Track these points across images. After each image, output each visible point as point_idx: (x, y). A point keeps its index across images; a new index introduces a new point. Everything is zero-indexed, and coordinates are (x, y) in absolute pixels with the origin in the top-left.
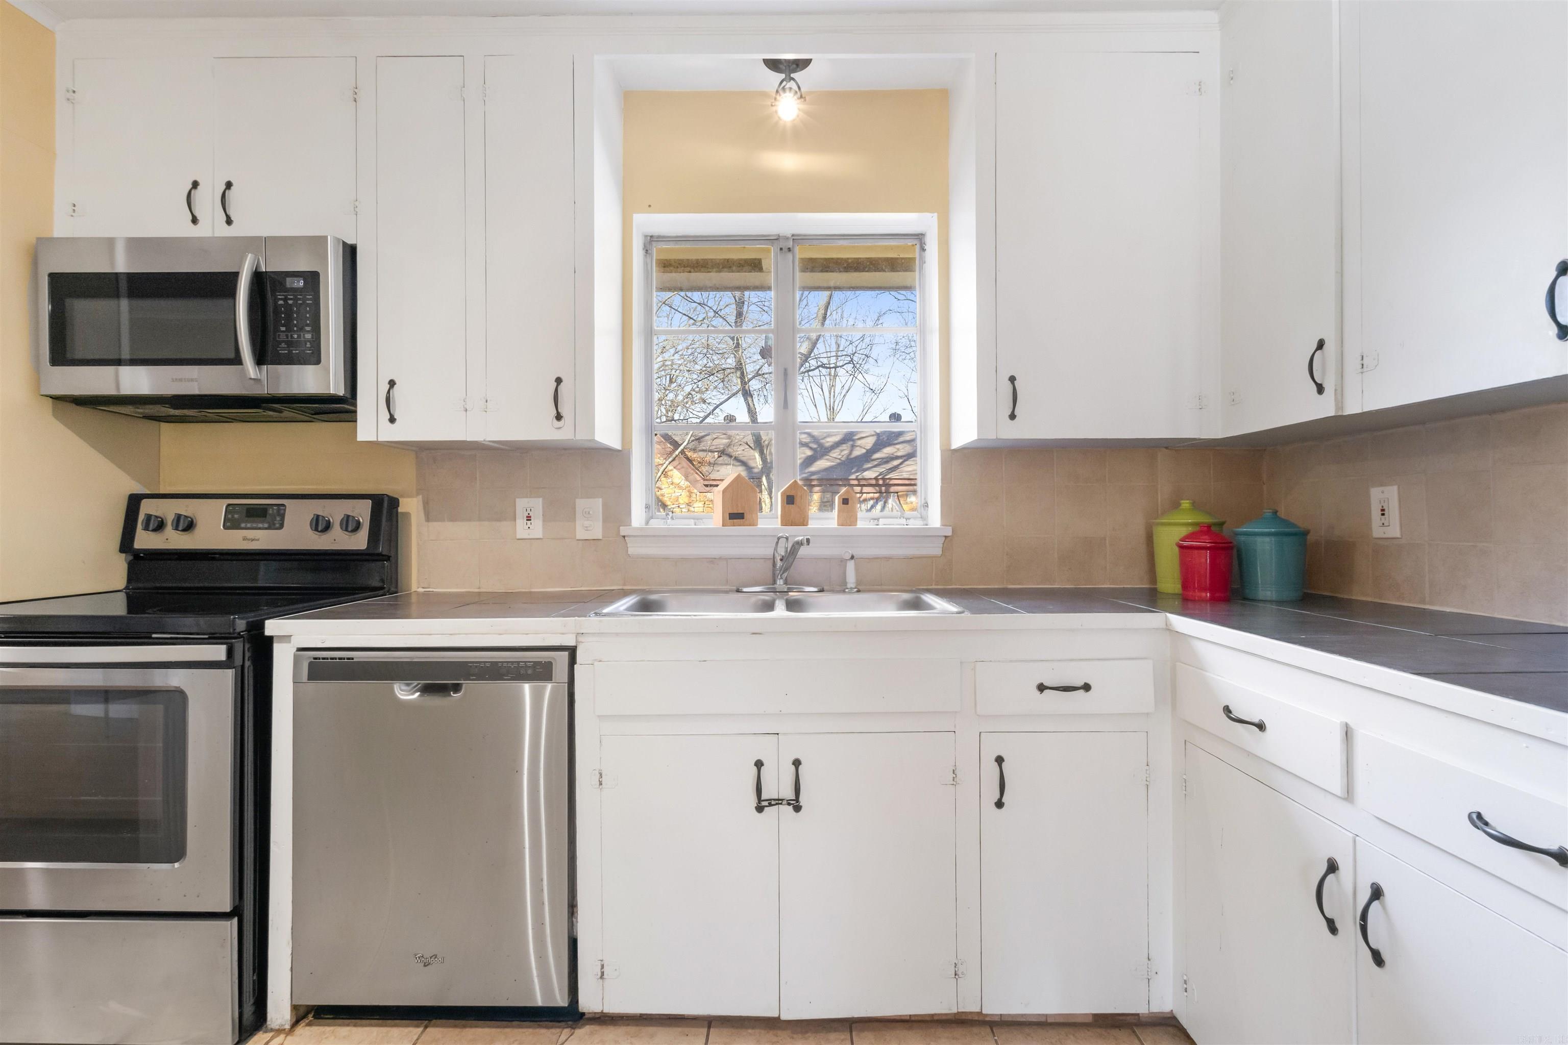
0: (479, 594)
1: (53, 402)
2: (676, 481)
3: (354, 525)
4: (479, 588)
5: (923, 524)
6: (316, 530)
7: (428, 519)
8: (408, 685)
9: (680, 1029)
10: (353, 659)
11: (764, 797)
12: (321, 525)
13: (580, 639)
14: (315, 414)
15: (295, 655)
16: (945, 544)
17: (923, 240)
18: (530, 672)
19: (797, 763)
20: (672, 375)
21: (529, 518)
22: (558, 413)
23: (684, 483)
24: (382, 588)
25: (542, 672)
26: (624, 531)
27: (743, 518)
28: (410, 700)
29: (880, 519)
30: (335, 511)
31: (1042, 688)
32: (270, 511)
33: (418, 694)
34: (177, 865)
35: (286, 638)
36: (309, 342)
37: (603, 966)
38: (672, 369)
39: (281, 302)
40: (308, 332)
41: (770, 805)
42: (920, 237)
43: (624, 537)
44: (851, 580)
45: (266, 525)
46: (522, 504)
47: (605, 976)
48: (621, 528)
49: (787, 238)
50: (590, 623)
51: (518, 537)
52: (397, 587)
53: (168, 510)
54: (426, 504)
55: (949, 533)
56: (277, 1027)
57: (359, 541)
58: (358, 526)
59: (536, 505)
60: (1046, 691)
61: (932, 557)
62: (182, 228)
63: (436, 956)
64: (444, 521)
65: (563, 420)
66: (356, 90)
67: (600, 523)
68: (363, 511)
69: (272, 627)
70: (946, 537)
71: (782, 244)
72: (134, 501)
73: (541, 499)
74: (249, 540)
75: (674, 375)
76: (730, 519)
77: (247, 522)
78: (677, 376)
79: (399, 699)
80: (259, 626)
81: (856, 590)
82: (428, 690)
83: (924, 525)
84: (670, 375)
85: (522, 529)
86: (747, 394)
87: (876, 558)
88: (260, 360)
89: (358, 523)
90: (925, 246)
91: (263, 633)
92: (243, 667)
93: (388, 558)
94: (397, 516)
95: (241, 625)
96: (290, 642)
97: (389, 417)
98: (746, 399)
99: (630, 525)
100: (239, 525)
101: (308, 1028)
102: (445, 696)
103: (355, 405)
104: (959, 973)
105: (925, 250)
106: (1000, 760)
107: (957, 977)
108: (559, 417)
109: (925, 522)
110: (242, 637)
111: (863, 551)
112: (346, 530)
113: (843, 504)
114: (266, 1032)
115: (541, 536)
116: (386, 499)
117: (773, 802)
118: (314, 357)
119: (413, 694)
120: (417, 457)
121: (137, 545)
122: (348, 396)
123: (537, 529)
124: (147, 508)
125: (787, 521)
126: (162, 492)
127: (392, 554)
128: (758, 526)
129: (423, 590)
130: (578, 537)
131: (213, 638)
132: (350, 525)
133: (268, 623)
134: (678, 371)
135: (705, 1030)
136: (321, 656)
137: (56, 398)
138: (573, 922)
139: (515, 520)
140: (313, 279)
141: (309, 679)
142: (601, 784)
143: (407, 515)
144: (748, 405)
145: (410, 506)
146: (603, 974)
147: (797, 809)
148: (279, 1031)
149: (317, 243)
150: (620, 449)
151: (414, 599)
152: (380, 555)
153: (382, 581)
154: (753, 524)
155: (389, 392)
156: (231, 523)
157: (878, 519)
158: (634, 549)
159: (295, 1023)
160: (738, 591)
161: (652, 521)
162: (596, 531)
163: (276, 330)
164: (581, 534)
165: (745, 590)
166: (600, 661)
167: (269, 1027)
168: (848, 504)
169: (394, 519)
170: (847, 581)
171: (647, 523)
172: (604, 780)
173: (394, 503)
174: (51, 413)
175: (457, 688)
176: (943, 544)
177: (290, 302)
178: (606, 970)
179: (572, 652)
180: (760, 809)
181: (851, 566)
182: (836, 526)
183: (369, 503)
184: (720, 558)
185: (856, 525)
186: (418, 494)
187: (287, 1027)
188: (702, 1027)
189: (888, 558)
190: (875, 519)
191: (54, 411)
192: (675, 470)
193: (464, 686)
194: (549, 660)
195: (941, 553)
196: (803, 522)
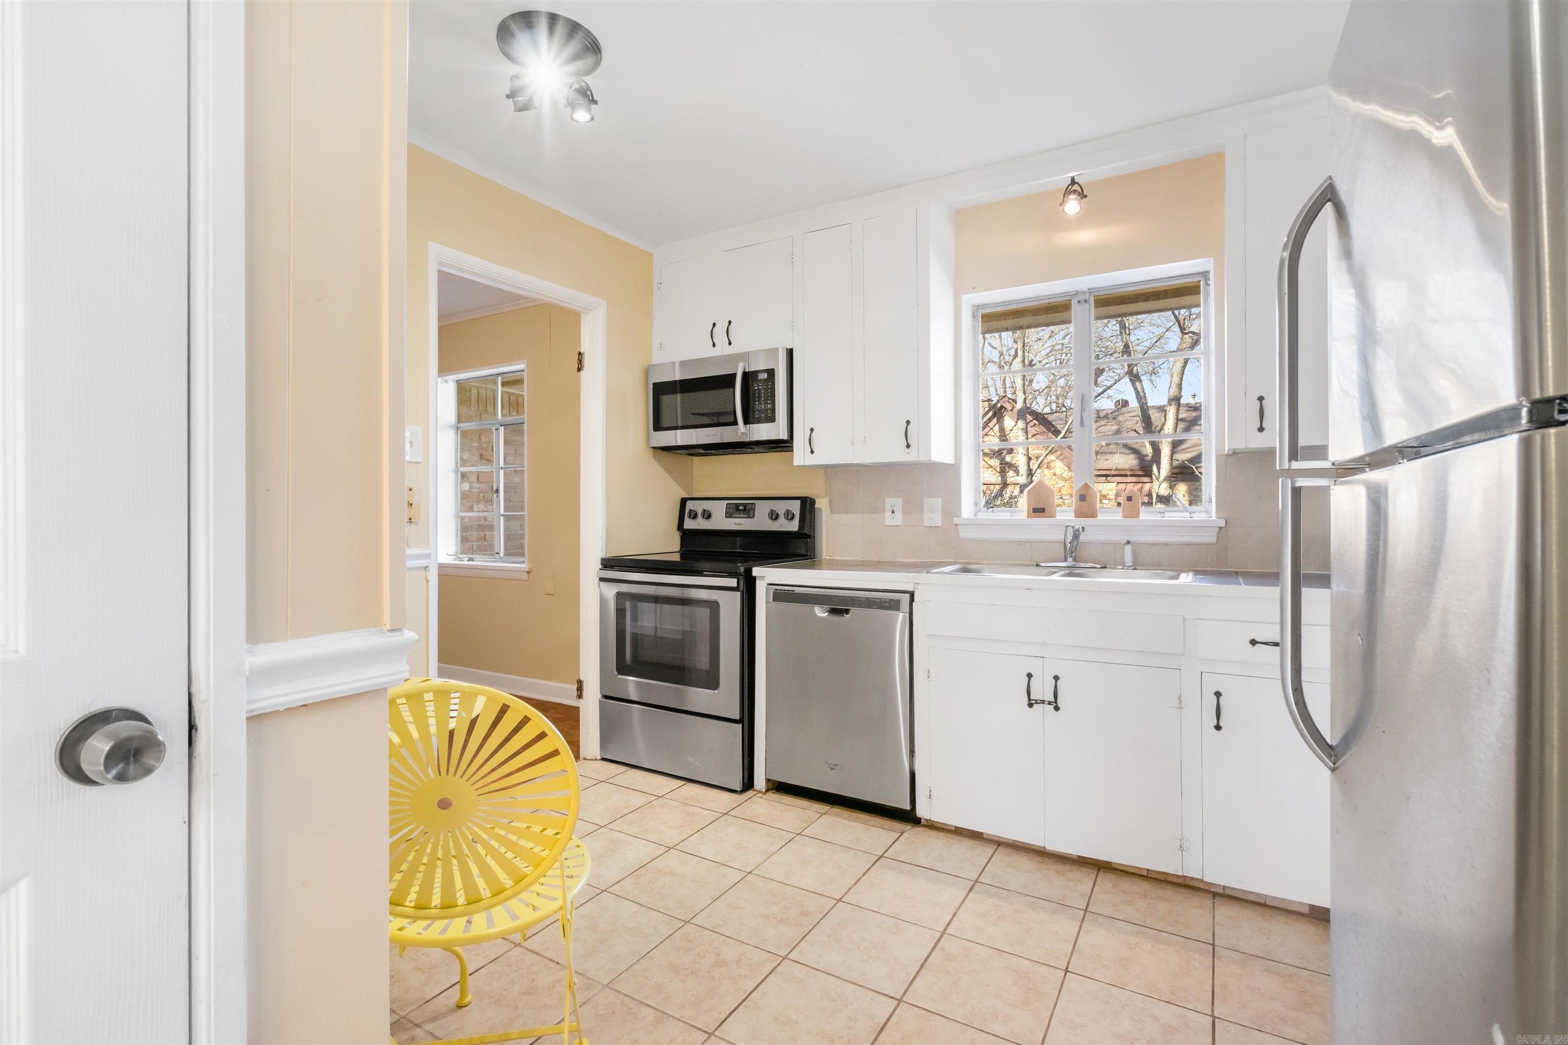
0: (863, 561)
1: (653, 451)
2: (1058, 472)
3: (791, 516)
4: (862, 558)
5: (1207, 516)
6: (772, 519)
7: (832, 513)
8: (822, 607)
9: (979, 842)
10: (794, 591)
11: (1032, 698)
12: (774, 516)
13: (917, 586)
14: (770, 449)
15: (766, 588)
16: (1220, 533)
17: (1208, 276)
18: (887, 604)
19: (1056, 678)
20: (1062, 360)
21: (893, 512)
22: (908, 444)
23: (1066, 474)
24: (807, 555)
25: (894, 605)
26: (956, 520)
27: (1044, 512)
28: (824, 617)
29: (1166, 513)
30: (781, 507)
31: (1253, 642)
32: (748, 507)
33: (827, 613)
34: (716, 691)
35: (763, 578)
36: (770, 409)
37: (930, 791)
38: (1062, 353)
39: (756, 388)
40: (770, 403)
41: (1037, 703)
42: (1205, 274)
43: (956, 525)
44: (1128, 558)
45: (746, 516)
46: (889, 502)
47: (932, 797)
48: (954, 518)
49: (1084, 292)
50: (923, 577)
51: (887, 524)
52: (814, 556)
53: (699, 507)
54: (831, 502)
55: (1223, 525)
56: (759, 790)
57: (794, 526)
58: (793, 518)
59: (898, 503)
60: (1257, 645)
61: (1208, 544)
62: (708, 352)
63: (837, 765)
64: (841, 513)
65: (911, 447)
66: (793, 256)
67: (940, 515)
68: (795, 507)
69: (757, 571)
70: (1220, 528)
71: (1081, 298)
72: (684, 502)
73: (900, 499)
74: (737, 524)
75: (1064, 360)
76: (1033, 512)
77: (736, 514)
78: (1068, 360)
79: (816, 615)
80: (749, 571)
81: (1133, 568)
82: (833, 611)
83: (1208, 518)
84: (1061, 360)
85: (889, 519)
86: (1135, 378)
87: (1155, 544)
88: (746, 422)
89: (794, 515)
90: (1208, 281)
91: (752, 575)
92: (743, 591)
93: (809, 537)
94: (814, 509)
95: (742, 569)
96: (764, 580)
97: (810, 450)
98: (1134, 385)
99: (961, 517)
100: (732, 515)
101: (773, 794)
102: (840, 616)
103: (793, 444)
104: (1184, 846)
105: (1209, 285)
106: (1218, 694)
107: (1182, 849)
108: (908, 446)
109: (1209, 515)
110: (742, 575)
111: (1139, 537)
112: (787, 519)
113: (1127, 500)
114: (754, 791)
115: (901, 524)
116: (808, 501)
117: (1038, 702)
118: (772, 419)
119: (824, 613)
120: (825, 472)
121: (685, 527)
122: (789, 439)
123: (898, 519)
124: (690, 505)
125: (1079, 514)
126: (694, 496)
127: (812, 534)
128: (1057, 518)
129: (829, 558)
130: (925, 525)
131: (731, 575)
132: (789, 516)
133: (754, 569)
134: (1069, 355)
135: (996, 847)
136: (779, 589)
137: (653, 448)
138: (913, 761)
139: (884, 512)
140: (771, 373)
141: (773, 601)
142: (929, 677)
143: (820, 509)
144: (1136, 389)
145: (821, 504)
146: (930, 795)
147: (1057, 708)
148: (760, 792)
149: (773, 352)
150: (953, 463)
151: (824, 562)
152: (806, 534)
153: (806, 551)
154: (1052, 516)
155: (810, 435)
156: (729, 515)
157: (1164, 513)
158: (963, 533)
159: (767, 791)
160: (1037, 565)
161: (979, 514)
162: (938, 521)
163: (754, 404)
164: (927, 523)
165: (1042, 564)
166: (928, 601)
167: (755, 789)
168: (1131, 500)
169: (813, 513)
170: (1125, 560)
171: (975, 515)
172: (931, 675)
173: (813, 502)
174: (652, 456)
175: (847, 611)
176: (1218, 533)
177: (760, 387)
178: (932, 793)
179: (912, 595)
180: (1031, 705)
181: (1128, 549)
182: (1121, 518)
183: (799, 502)
184: (1026, 541)
185: (1139, 518)
186: (826, 496)
187: (764, 791)
188: (995, 845)
189: (1166, 544)
190: (1162, 513)
191: (653, 454)
192: (1057, 461)
193: (851, 611)
194: (899, 598)
195: (1216, 541)
196: (1093, 515)
